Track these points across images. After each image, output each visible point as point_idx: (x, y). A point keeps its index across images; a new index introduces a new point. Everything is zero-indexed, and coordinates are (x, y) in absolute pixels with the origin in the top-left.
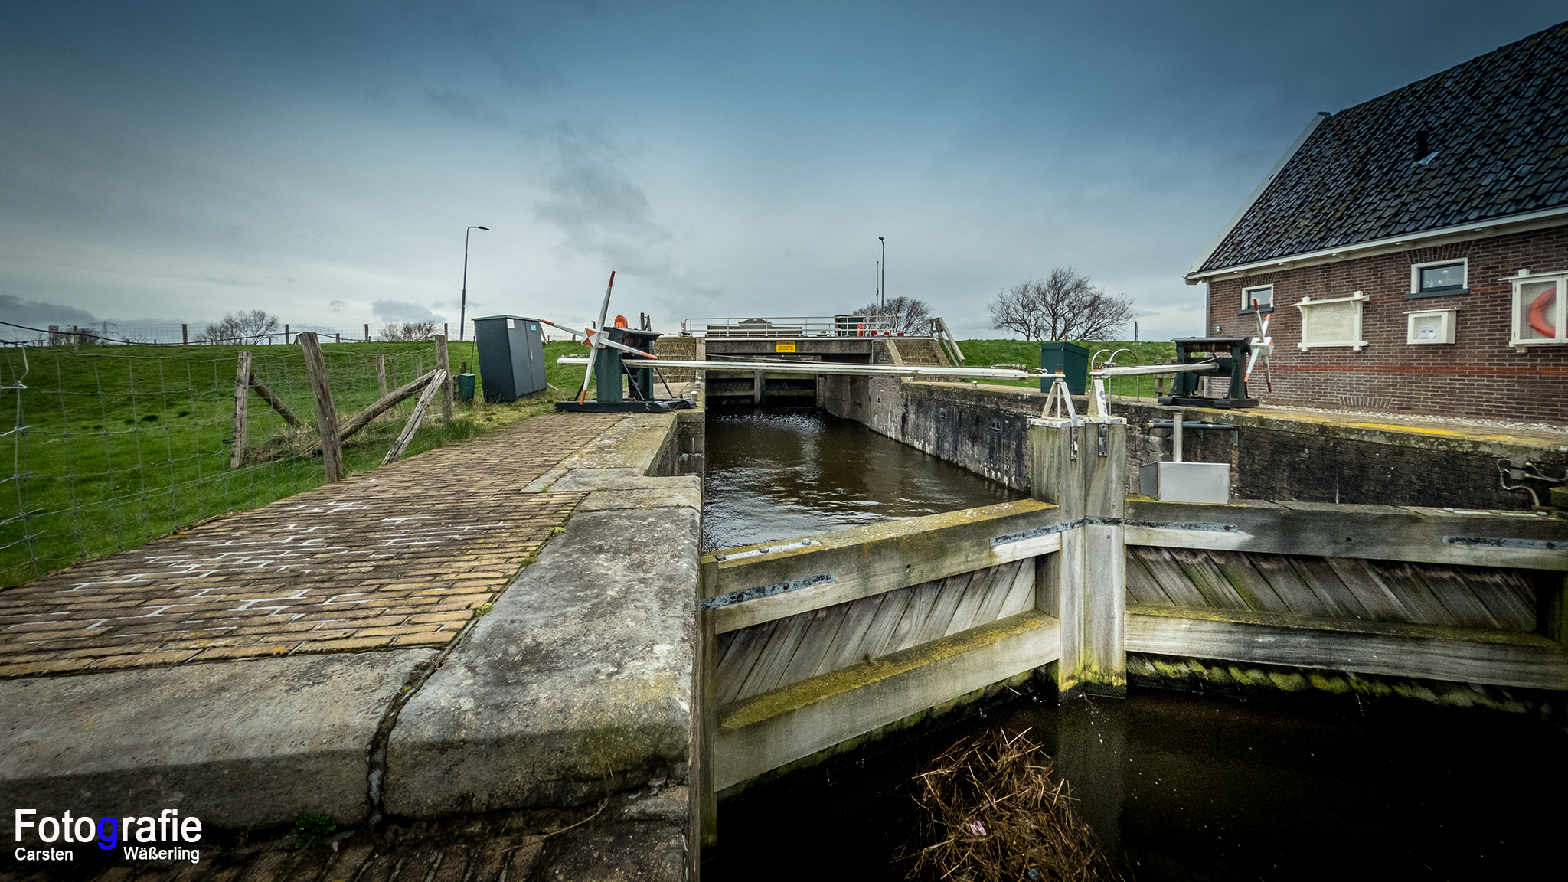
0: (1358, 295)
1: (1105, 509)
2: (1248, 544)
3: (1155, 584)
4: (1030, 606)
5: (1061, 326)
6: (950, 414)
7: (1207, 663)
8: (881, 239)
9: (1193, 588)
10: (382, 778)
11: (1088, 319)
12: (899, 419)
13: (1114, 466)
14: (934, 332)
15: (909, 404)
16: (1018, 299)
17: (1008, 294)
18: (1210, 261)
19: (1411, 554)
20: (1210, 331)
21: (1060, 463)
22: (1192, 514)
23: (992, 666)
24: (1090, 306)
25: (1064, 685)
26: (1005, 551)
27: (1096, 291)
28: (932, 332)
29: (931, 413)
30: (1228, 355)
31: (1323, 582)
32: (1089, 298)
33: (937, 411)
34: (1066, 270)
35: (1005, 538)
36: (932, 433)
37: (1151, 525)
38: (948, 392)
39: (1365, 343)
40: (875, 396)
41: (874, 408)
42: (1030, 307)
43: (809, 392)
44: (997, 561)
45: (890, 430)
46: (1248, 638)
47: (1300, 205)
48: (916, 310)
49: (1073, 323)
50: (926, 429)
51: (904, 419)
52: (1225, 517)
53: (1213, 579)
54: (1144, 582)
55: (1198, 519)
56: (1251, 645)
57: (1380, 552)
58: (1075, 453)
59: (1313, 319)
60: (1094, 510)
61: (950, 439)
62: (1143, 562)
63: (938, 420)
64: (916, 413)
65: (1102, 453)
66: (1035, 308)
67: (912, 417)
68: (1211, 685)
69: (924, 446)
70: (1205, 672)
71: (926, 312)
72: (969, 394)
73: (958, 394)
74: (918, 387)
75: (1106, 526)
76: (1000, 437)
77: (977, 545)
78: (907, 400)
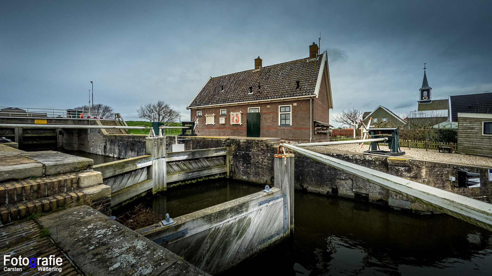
0: (214, 114)
1: (162, 155)
2: (187, 158)
3: (173, 169)
4: (147, 178)
5: (161, 118)
6: (124, 144)
7: (182, 181)
8: (92, 82)
9: (179, 168)
10: (45, 170)
11: (169, 116)
12: (103, 147)
13: (164, 146)
14: (117, 118)
15: (107, 142)
16: (147, 109)
17: (144, 107)
18: (191, 105)
19: (210, 156)
20: (191, 120)
21: (152, 146)
22: (178, 154)
23: (137, 191)
24: (169, 113)
25: (154, 193)
26: (139, 166)
27: (171, 108)
28: (115, 118)
29: (116, 144)
30: (191, 125)
31: (199, 163)
32: (169, 110)
33: (119, 143)
34: (162, 101)
35: (140, 163)
36: (117, 151)
37: (171, 157)
38: (123, 137)
39: (215, 123)
40: (91, 141)
41: (91, 145)
42: (151, 111)
43: (53, 141)
44: (137, 168)
45: (99, 152)
46: (188, 175)
47: (206, 95)
48: (107, 109)
49: (165, 117)
50: (114, 149)
51: (105, 147)
52: (184, 153)
53: (182, 166)
54: (170, 169)
55: (179, 154)
56: (188, 176)
57: (205, 156)
58: (156, 144)
59: (208, 119)
60: (160, 156)
61: (124, 151)
62: (170, 165)
63: (119, 146)
64: (110, 145)
65: (161, 144)
66: (153, 112)
67: (108, 146)
68: (183, 185)
69: (114, 155)
70: (182, 184)
71: (111, 111)
72: (130, 137)
73: (126, 137)
74: (111, 136)
75: (162, 159)
76: (140, 148)
77: (133, 165)
78: (106, 141)
